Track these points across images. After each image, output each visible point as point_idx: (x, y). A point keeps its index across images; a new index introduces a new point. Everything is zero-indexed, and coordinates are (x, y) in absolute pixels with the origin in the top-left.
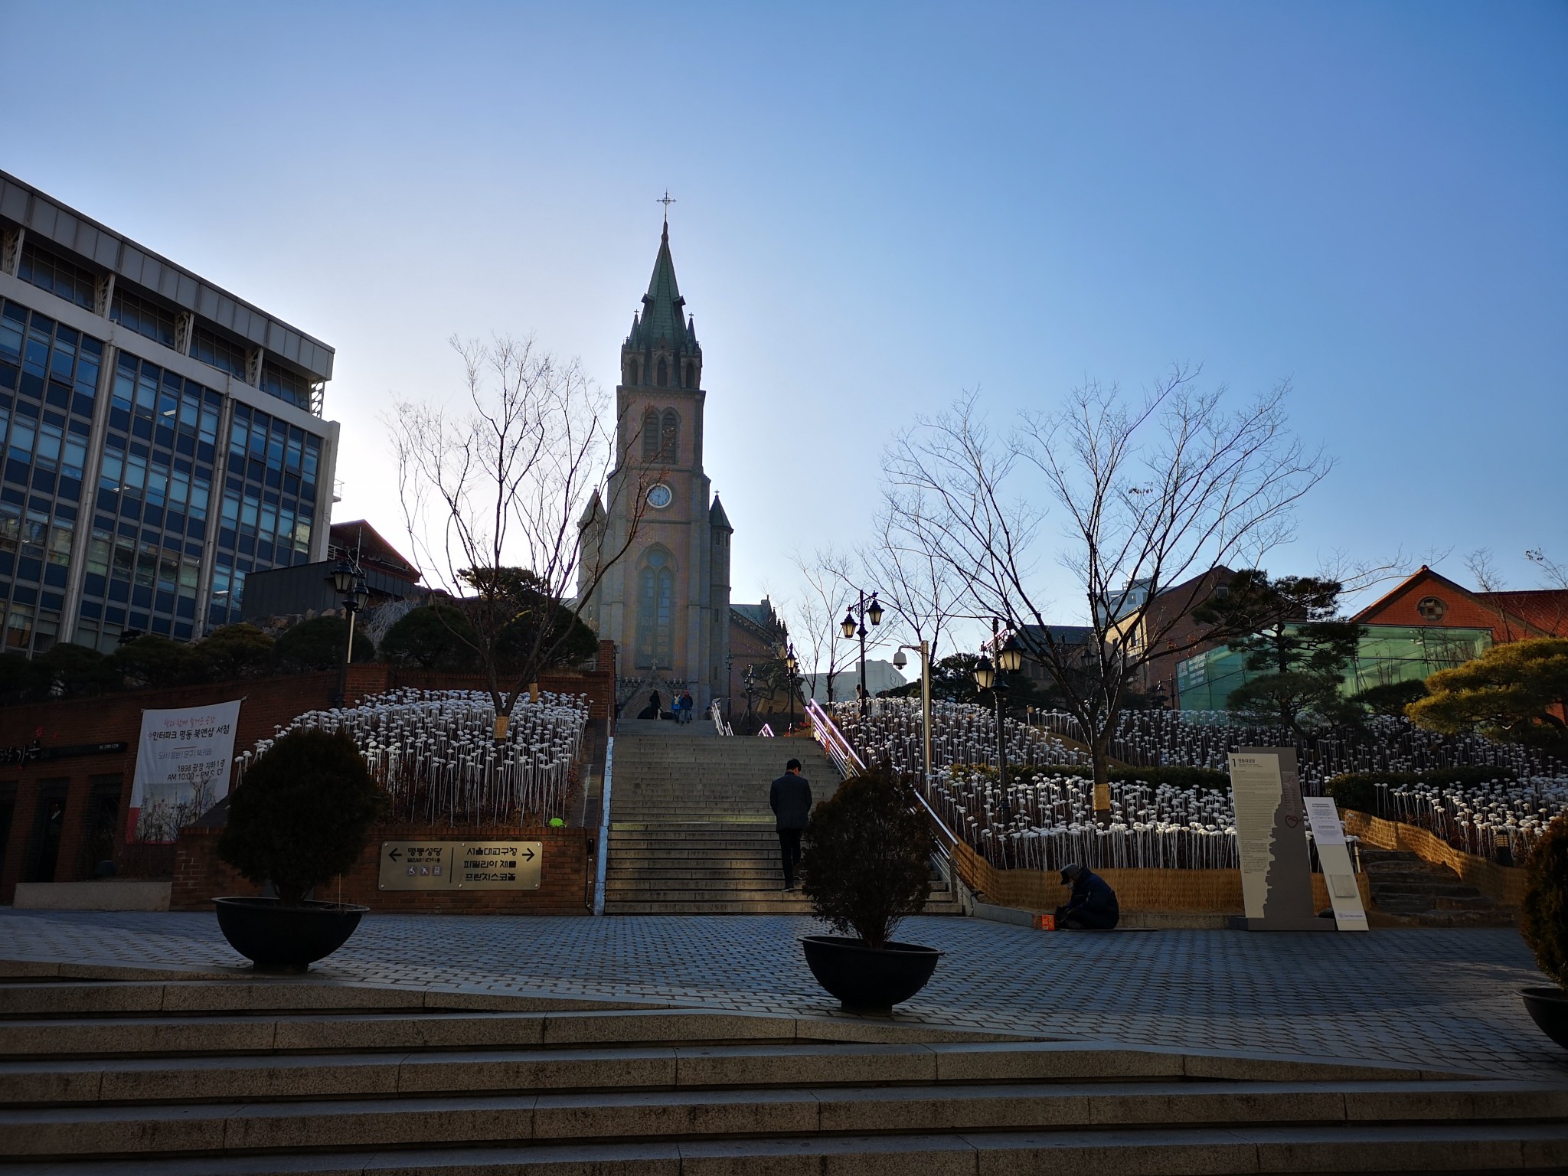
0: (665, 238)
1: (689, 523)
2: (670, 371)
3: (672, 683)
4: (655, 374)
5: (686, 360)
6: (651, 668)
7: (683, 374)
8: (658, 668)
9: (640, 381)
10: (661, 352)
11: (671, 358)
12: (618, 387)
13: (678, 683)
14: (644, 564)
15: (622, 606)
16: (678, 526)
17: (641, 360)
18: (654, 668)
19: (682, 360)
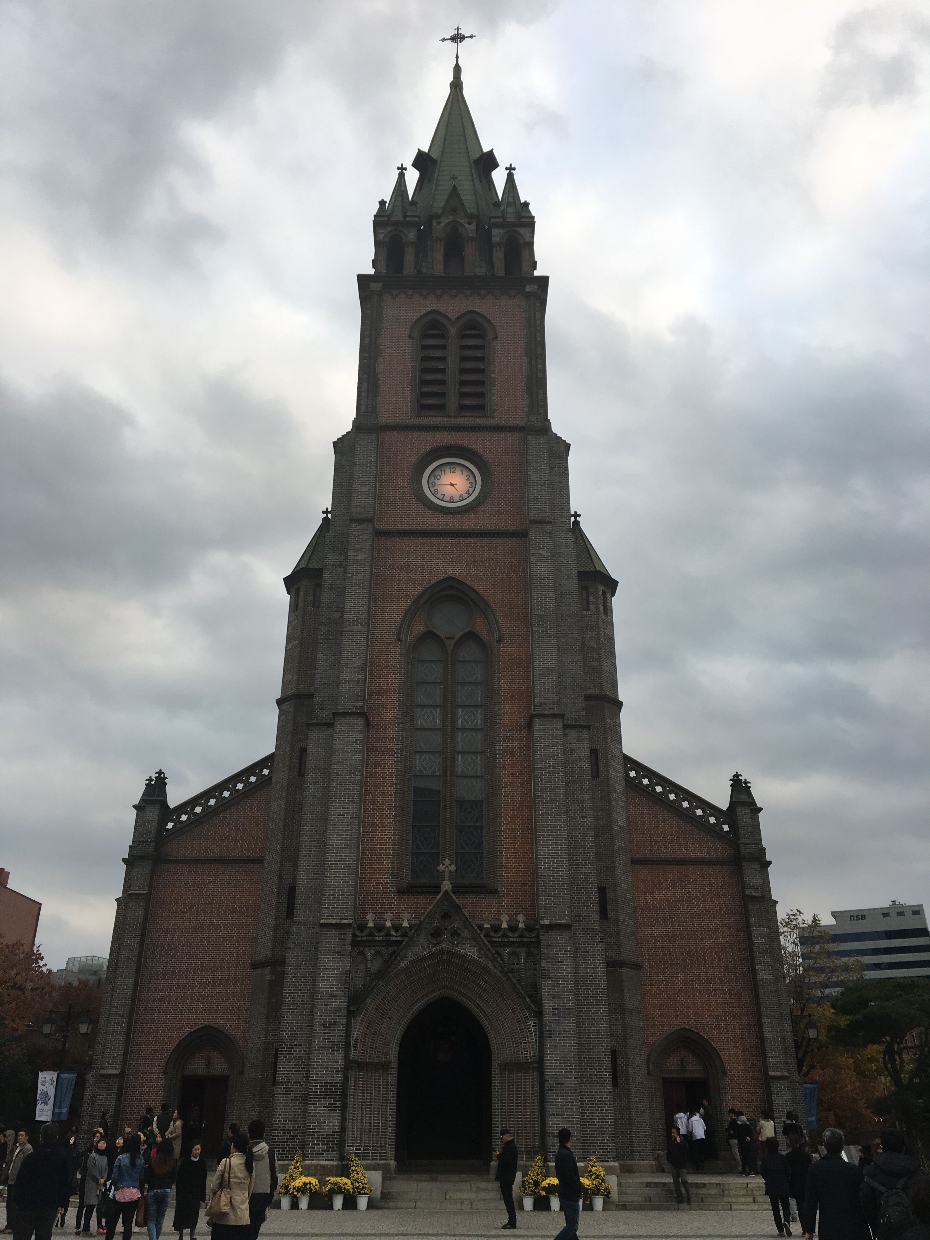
0: (457, 85)
1: (523, 535)
2: (470, 250)
3: (496, 928)
4: (439, 256)
5: (502, 231)
6: (435, 889)
7: (499, 255)
8: (458, 889)
9: (409, 268)
10: (451, 218)
11: (473, 227)
12: (362, 278)
13: (513, 928)
14: (419, 628)
15: (360, 722)
16: (500, 541)
17: (412, 235)
18: (446, 885)
19: (495, 231)
